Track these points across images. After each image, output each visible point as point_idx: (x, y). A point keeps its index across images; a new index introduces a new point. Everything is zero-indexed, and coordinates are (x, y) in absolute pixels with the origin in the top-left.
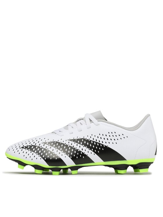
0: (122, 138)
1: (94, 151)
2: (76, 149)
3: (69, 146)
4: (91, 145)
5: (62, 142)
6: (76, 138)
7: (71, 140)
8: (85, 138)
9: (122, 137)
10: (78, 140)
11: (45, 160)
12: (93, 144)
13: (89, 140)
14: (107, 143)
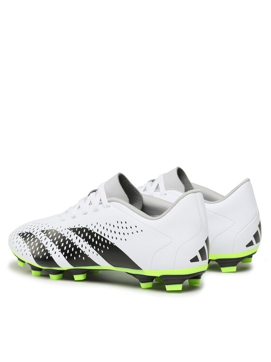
0: (135, 232)
1: (96, 250)
2: (74, 244)
3: (66, 239)
4: (93, 240)
5: (61, 232)
6: (77, 226)
7: (71, 229)
8: (88, 228)
9: (134, 230)
10: (79, 229)
11: (34, 258)
12: (96, 239)
13: (93, 232)
14: (114, 238)
